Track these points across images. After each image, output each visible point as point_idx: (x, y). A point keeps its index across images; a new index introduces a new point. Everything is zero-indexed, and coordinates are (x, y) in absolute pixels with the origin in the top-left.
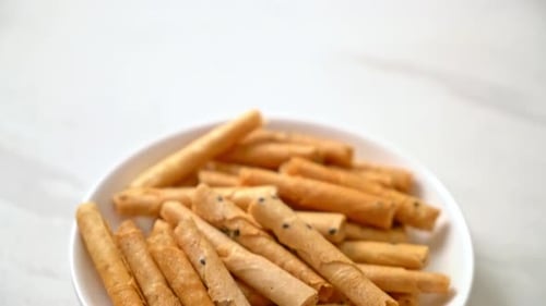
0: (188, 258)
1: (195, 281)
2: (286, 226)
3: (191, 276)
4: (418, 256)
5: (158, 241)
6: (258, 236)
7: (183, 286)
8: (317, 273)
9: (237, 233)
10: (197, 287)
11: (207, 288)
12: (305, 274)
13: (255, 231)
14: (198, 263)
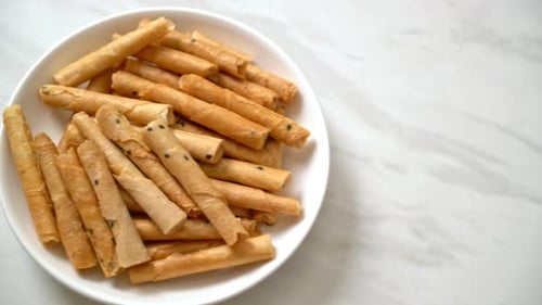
0: (87, 176)
1: (89, 198)
2: (167, 156)
3: (86, 193)
4: (277, 183)
5: (63, 159)
6: (145, 158)
7: (79, 201)
8: (189, 197)
9: (129, 153)
10: (90, 203)
11: (98, 205)
12: (179, 197)
13: (143, 154)
14: (93, 182)
